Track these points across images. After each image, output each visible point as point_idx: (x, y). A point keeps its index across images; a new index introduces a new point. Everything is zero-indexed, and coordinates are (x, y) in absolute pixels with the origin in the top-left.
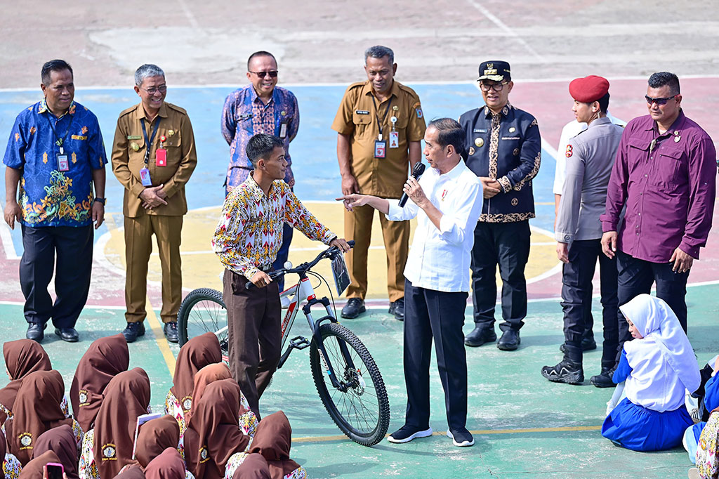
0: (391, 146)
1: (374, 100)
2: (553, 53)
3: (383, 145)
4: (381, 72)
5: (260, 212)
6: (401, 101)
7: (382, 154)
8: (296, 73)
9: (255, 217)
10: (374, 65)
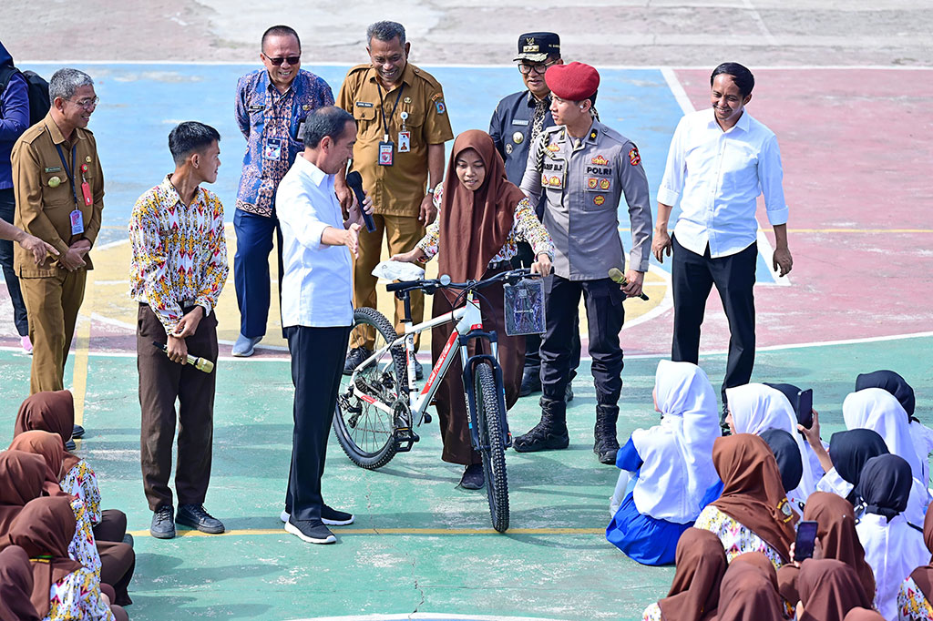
0: (400, 151)
1: (379, 89)
2: (789, 32)
3: (390, 150)
4: (391, 59)
5: (175, 223)
6: (415, 91)
7: (389, 161)
8: (441, 50)
9: (166, 229)
10: (382, 50)
